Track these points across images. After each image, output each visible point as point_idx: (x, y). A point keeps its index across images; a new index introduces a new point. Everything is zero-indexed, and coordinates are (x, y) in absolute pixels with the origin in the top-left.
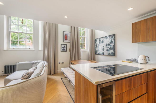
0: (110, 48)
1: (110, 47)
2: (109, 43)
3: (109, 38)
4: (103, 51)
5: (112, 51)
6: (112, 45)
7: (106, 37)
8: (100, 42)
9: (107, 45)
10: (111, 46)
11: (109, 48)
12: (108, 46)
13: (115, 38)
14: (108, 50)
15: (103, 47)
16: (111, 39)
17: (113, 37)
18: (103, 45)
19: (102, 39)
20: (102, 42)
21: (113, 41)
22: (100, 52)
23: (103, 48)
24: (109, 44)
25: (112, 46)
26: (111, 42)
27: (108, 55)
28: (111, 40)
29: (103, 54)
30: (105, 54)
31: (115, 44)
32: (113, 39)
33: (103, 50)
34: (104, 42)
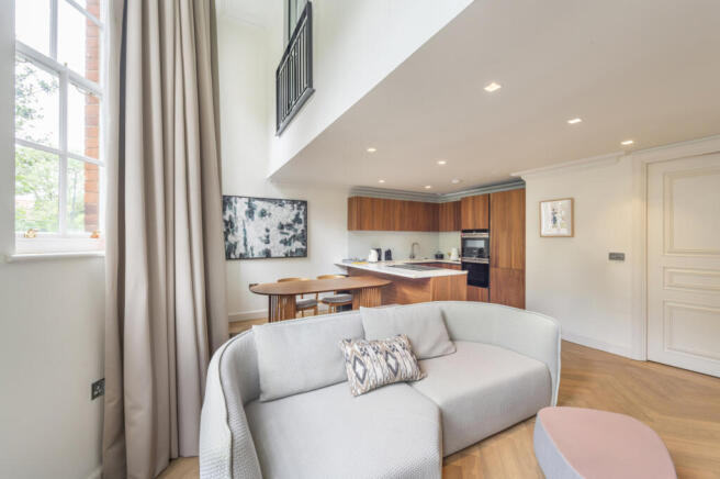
0: (294, 236)
1: (292, 233)
2: (290, 221)
3: (289, 206)
4: (268, 246)
5: (297, 245)
6: (300, 227)
7: (279, 202)
8: (250, 213)
9: (281, 227)
10: (296, 230)
11: (288, 237)
12: (285, 230)
13: (306, 210)
14: (285, 242)
15: (267, 230)
16: (296, 211)
17: (303, 207)
18: (264, 226)
19: (260, 206)
20: (263, 214)
21: (302, 217)
22: (252, 249)
23: (268, 237)
24: (290, 226)
25: (299, 232)
26: (297, 220)
27: (287, 256)
28: (297, 215)
29: (267, 255)
30: (273, 254)
31: (306, 226)
32: (301, 212)
33: (267, 242)
34: (270, 214)
